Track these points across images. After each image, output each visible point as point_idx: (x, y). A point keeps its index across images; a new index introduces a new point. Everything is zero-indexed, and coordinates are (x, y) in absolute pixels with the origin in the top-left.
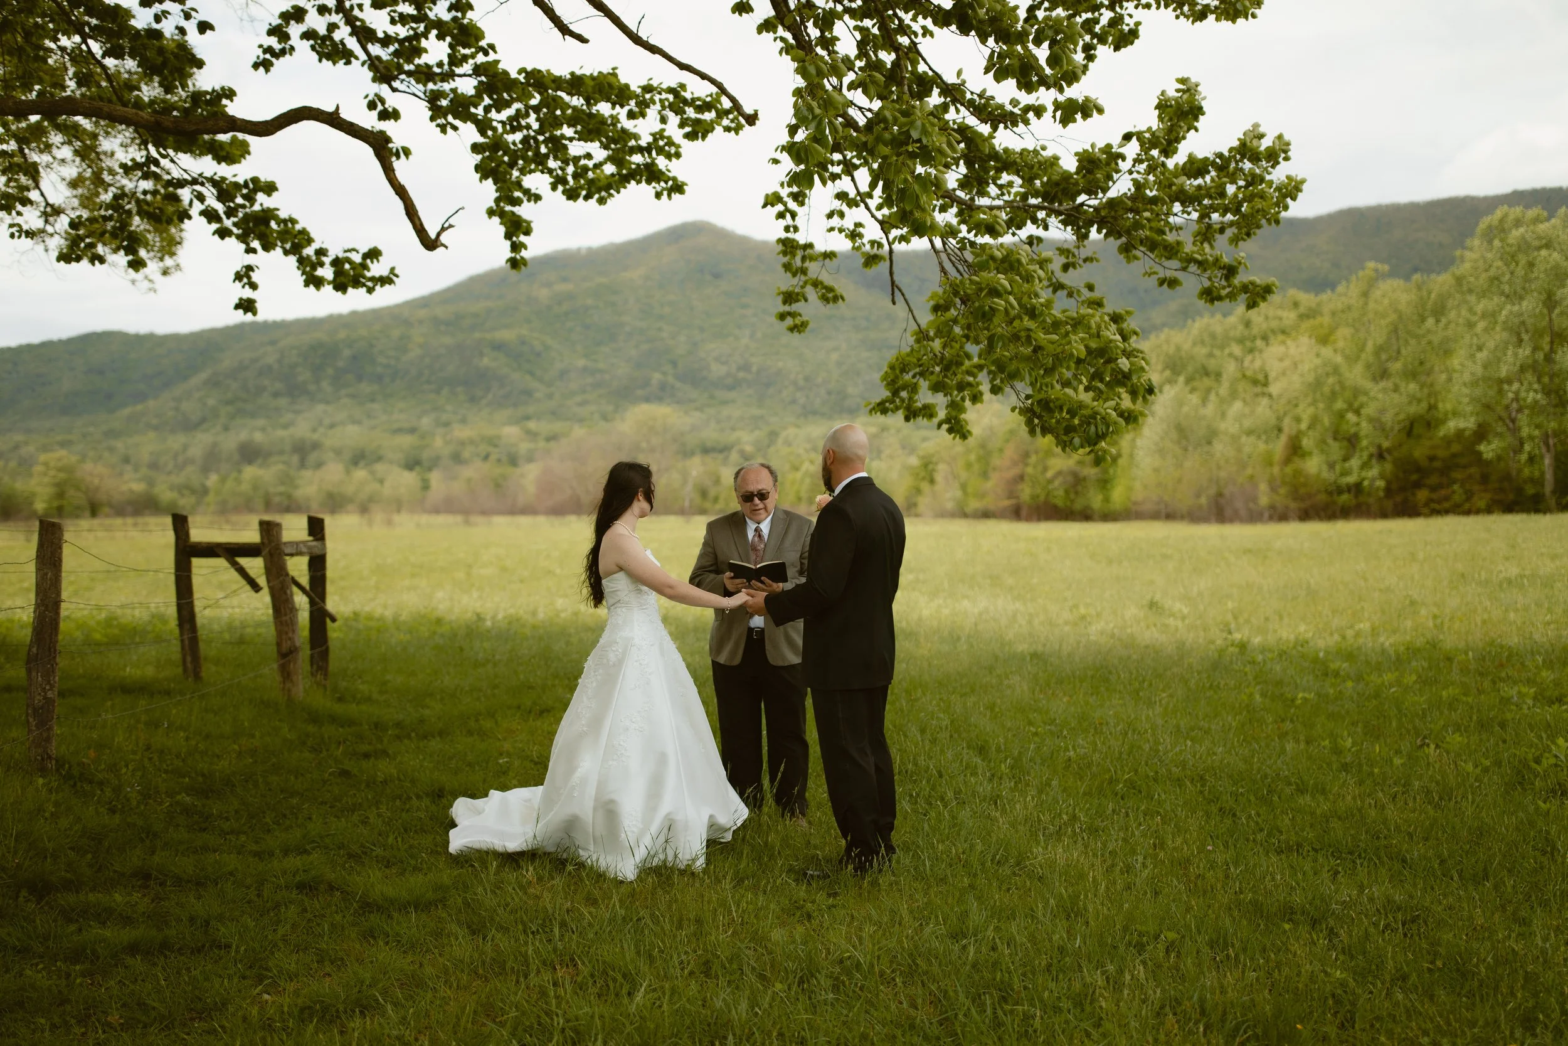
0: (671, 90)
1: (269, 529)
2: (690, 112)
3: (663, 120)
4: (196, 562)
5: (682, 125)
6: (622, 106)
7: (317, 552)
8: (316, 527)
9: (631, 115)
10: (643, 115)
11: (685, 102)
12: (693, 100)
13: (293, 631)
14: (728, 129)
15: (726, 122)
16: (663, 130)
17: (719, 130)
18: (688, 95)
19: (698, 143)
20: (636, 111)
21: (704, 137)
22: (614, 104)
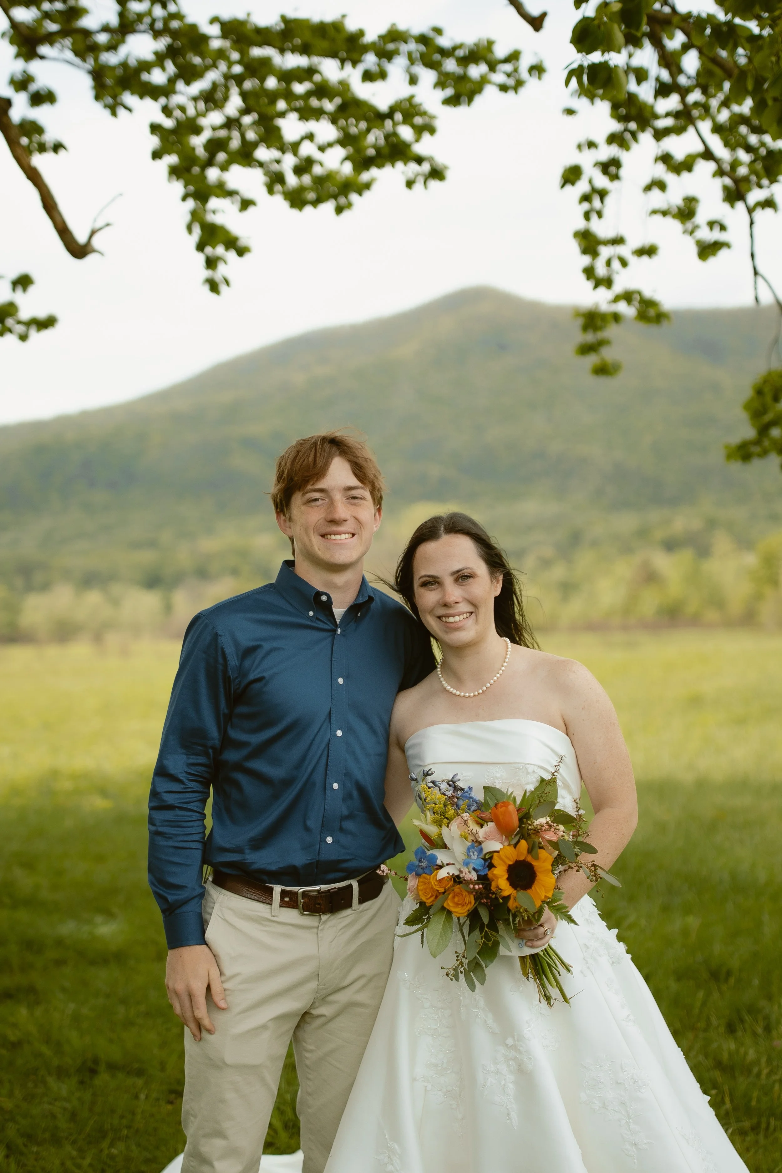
0: (422, 39)
2: (451, 66)
3: (413, 80)
5: (440, 84)
6: (355, 63)
9: (368, 76)
10: (383, 75)
11: (443, 51)
12: (454, 48)
14: (503, 88)
15: (499, 78)
16: (412, 97)
17: (491, 89)
18: (444, 42)
19: (462, 110)
20: (374, 69)
21: (470, 100)
22: (343, 62)
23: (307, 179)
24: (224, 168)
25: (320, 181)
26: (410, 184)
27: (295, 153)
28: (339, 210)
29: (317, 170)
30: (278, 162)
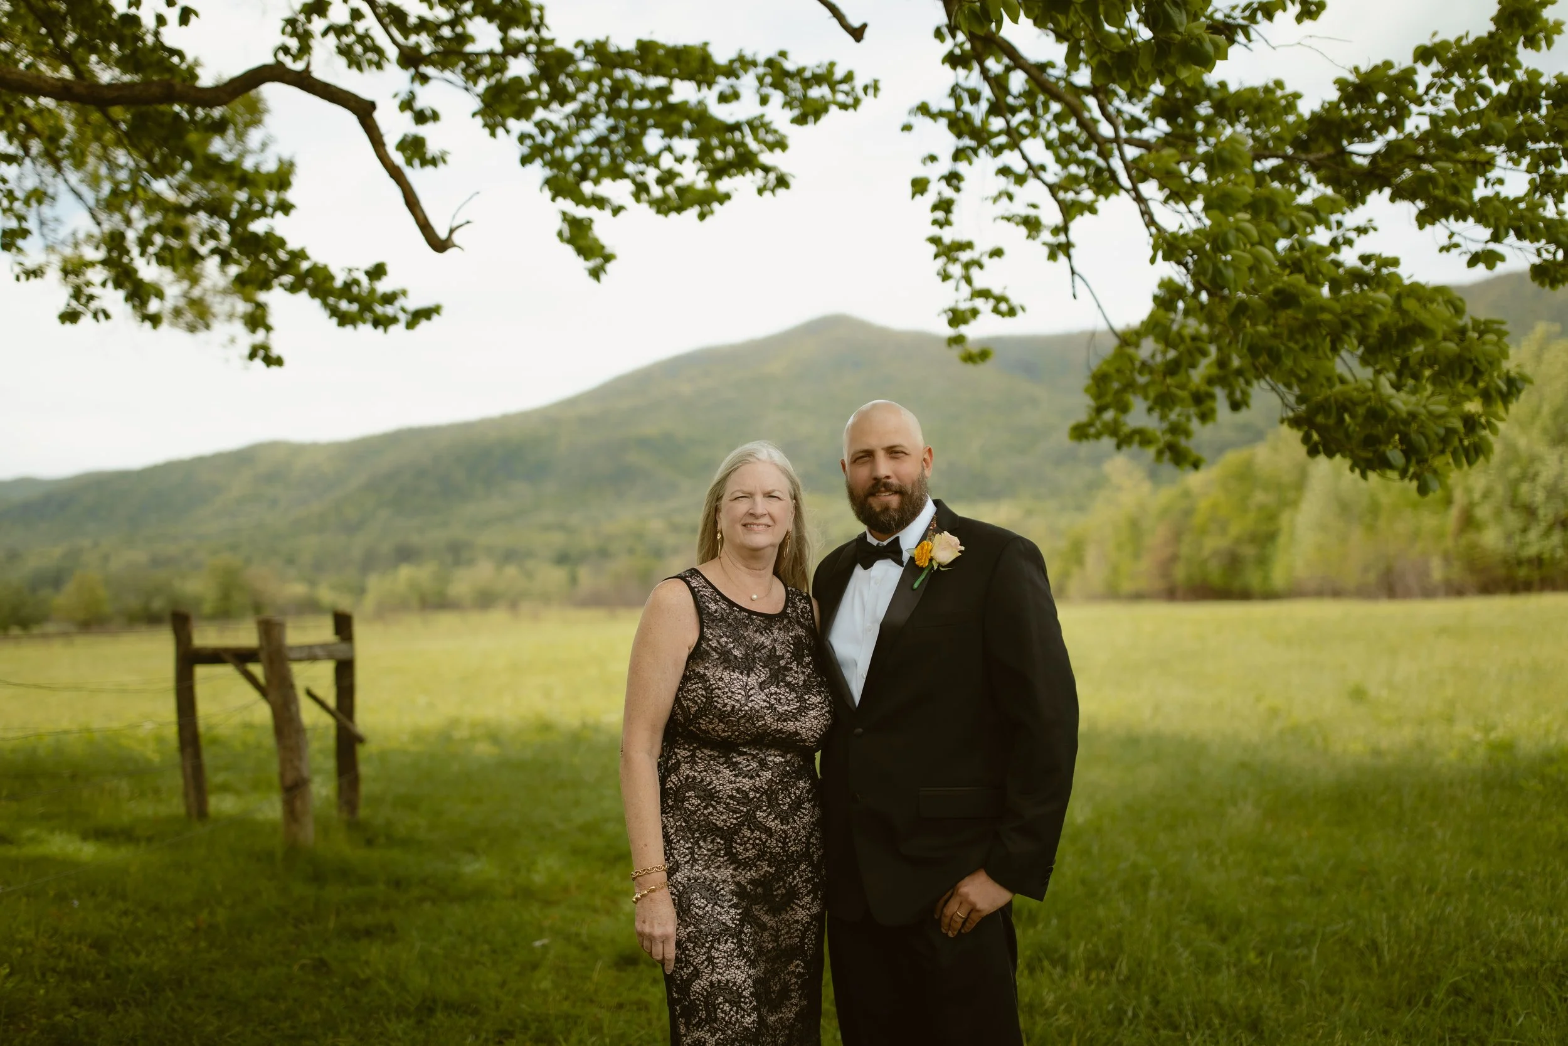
0: (770, 63)
1: (269, 629)
2: (795, 86)
3: (764, 101)
4: (201, 672)
5: (788, 104)
6: (710, 86)
7: (342, 656)
8: (343, 625)
9: (723, 98)
10: (736, 96)
11: (787, 74)
12: (800, 71)
13: (300, 759)
14: (844, 106)
15: (839, 97)
16: (762, 116)
17: (833, 109)
18: (790, 65)
19: (810, 128)
20: (728, 91)
21: (817, 118)
22: (699, 84)
23: (670, 189)
24: (596, 182)
25: (680, 191)
26: (760, 191)
27: (657, 166)
28: (702, 216)
29: (679, 182)
30: (642, 173)
